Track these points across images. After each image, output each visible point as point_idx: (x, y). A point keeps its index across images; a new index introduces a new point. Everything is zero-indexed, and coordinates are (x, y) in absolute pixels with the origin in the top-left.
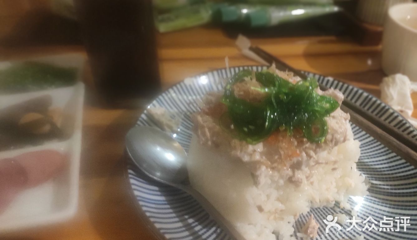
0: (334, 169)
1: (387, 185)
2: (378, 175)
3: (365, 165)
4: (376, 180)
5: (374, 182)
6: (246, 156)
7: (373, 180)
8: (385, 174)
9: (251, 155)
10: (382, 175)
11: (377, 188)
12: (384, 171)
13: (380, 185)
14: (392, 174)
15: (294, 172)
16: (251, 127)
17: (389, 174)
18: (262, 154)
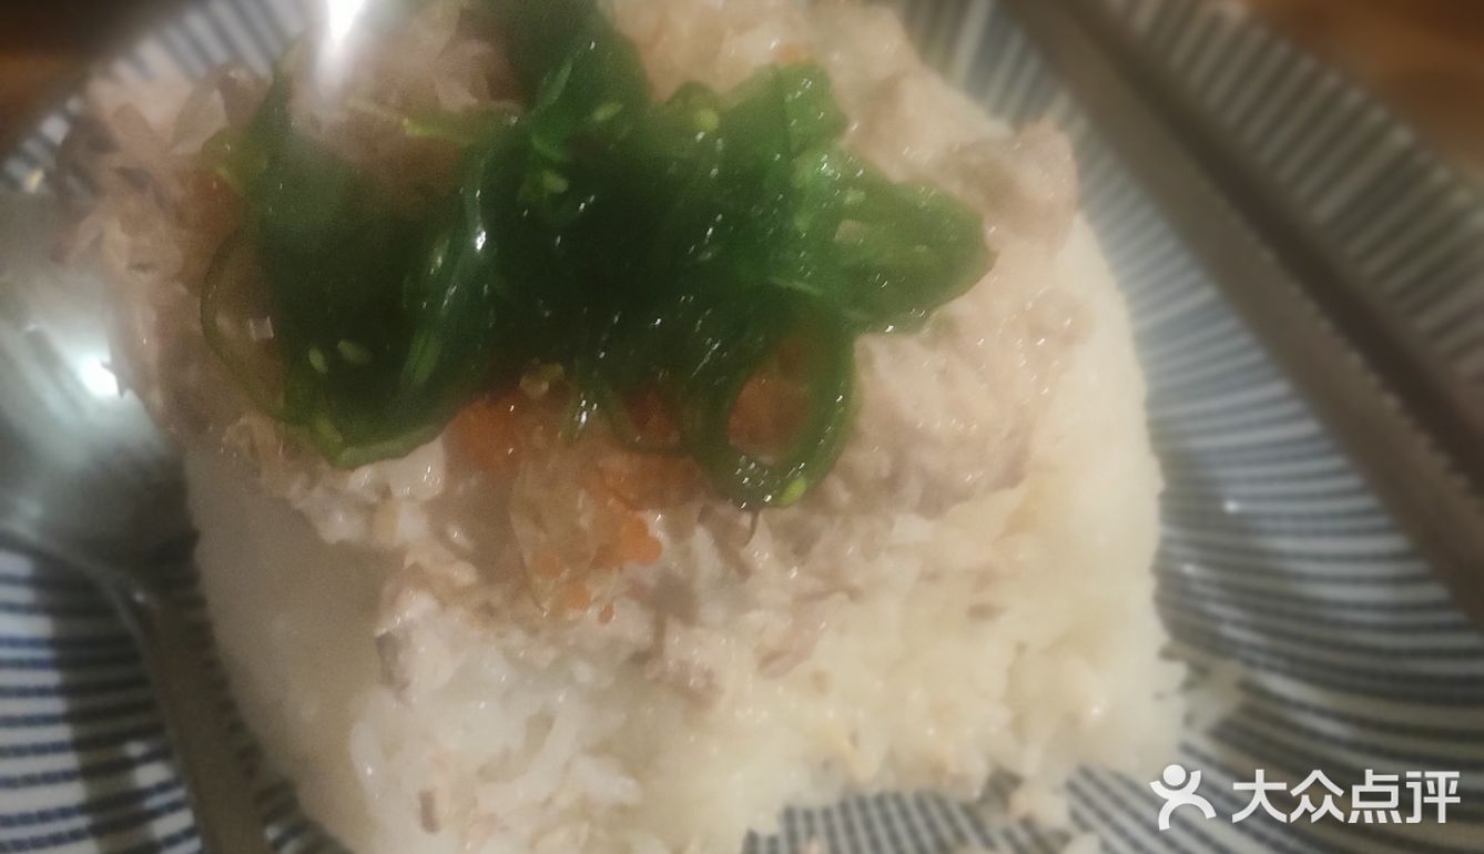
0: (982, 613)
1: (1342, 717)
2: (1318, 643)
3: (1262, 572)
4: (1291, 674)
5: (1279, 685)
6: (340, 518)
7: (1270, 669)
8: (1357, 649)
9: (369, 511)
10: (1338, 646)
11: (1278, 722)
12: (1357, 626)
13: (1302, 706)
14: (1396, 654)
15: (659, 630)
16: (347, 349)
17: (1376, 651)
18: (438, 510)
